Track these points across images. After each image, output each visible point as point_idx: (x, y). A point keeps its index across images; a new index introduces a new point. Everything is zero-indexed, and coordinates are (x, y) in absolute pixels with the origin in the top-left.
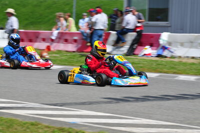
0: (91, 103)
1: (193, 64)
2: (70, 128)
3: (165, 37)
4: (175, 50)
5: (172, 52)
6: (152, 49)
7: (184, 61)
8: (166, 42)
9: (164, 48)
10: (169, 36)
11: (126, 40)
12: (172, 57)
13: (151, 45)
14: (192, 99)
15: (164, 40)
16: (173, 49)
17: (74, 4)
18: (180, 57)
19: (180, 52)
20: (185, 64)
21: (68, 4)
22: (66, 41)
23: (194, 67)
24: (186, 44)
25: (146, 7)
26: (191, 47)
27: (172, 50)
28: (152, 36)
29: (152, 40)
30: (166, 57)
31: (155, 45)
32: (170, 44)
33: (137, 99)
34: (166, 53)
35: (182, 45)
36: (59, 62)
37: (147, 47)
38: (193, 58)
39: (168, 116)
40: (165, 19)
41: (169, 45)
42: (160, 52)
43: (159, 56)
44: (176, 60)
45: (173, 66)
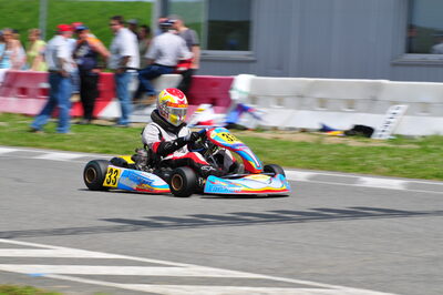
0: (76, 231)
1: (304, 144)
2: (28, 288)
3: (242, 85)
4: (266, 114)
5: (258, 118)
6: (216, 112)
7: (285, 137)
8: (245, 96)
9: (241, 109)
10: (253, 83)
11: (157, 90)
12: (260, 129)
13: (214, 102)
14: (301, 220)
15: (240, 92)
16: (260, 110)
17: (43, 9)
18: (275, 129)
19: (275, 117)
20: (286, 144)
21: (28, 10)
22: (23, 91)
23: (306, 150)
24: (288, 100)
25: (203, 18)
26: (300, 107)
27: (258, 114)
28: (214, 83)
29: (216, 92)
30: (245, 129)
31: (222, 102)
32: (253, 99)
33: (180, 223)
34: (244, 120)
35: (280, 101)
36: (5, 139)
37: (205, 106)
38: (304, 131)
39: (246, 258)
40: (244, 44)
41: (253, 103)
42: (232, 117)
43: (230, 126)
44: (267, 135)
45: (260, 149)
